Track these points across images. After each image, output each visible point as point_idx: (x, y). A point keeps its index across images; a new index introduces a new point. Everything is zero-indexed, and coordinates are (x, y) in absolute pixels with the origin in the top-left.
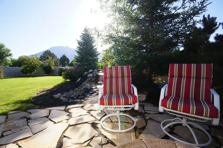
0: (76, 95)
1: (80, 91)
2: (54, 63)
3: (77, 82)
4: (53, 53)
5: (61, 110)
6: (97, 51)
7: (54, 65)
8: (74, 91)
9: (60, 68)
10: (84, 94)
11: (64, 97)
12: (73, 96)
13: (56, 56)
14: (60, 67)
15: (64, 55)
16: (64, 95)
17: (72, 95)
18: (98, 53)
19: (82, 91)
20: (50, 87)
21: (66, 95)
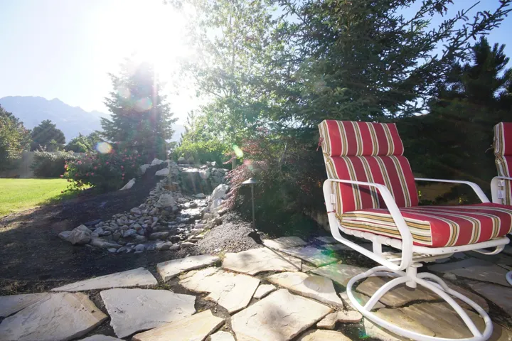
0: (139, 229)
1: (148, 215)
2: (19, 140)
3: (126, 190)
4: (9, 112)
5: (143, 287)
6: (170, 112)
7: (18, 146)
8: (129, 218)
9: (40, 154)
10: (162, 224)
11: (100, 236)
12: (130, 232)
13: (19, 121)
14: (41, 151)
15: (49, 121)
16: (99, 230)
17: (125, 230)
18: (172, 118)
19: (155, 215)
20: (27, 209)
21: (104, 229)
